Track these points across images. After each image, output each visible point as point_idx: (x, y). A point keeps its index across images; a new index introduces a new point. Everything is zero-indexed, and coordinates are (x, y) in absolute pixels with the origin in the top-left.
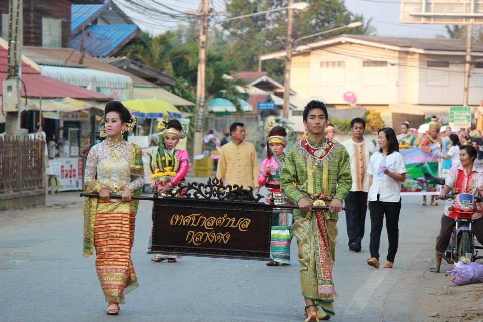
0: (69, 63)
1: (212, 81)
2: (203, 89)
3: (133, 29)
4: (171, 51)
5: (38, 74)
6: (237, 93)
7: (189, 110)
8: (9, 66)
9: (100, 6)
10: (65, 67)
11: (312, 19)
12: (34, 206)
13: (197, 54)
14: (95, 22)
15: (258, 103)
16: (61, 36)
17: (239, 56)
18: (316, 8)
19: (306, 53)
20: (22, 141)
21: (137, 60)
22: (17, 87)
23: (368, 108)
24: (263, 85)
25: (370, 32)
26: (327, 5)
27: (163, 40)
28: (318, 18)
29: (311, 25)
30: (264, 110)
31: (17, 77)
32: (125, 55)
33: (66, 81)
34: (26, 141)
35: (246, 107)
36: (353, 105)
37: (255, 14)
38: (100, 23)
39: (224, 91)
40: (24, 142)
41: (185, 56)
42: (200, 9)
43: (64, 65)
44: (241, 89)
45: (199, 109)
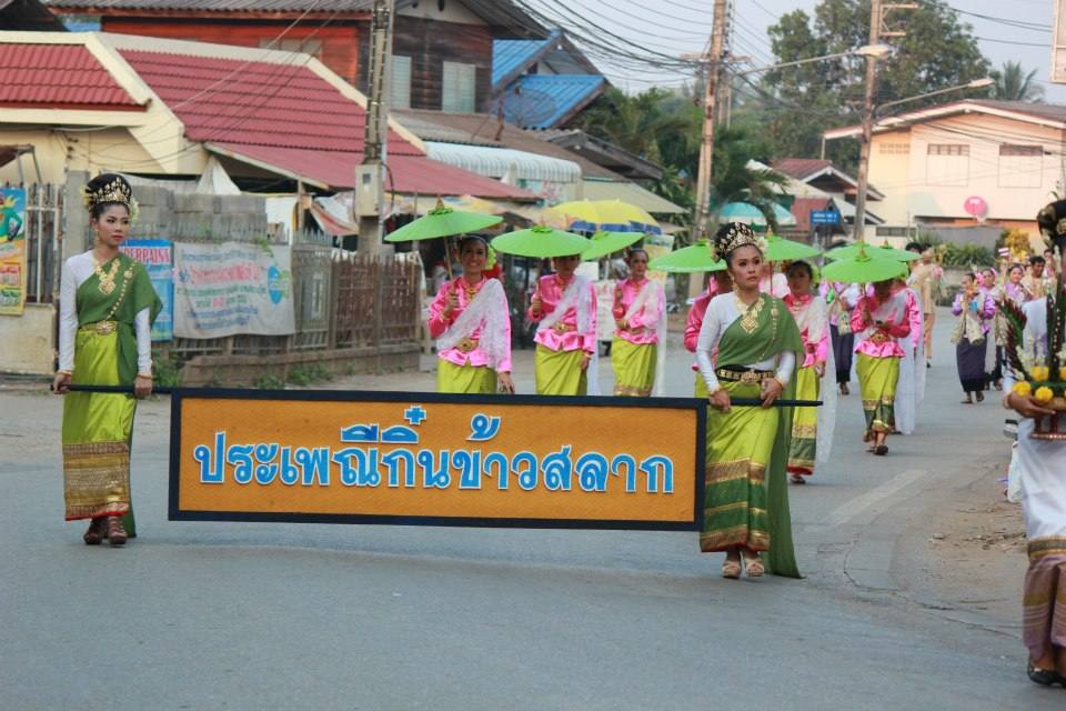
0: (478, 139)
1: (725, 174)
2: (708, 185)
3: (597, 82)
4: (659, 120)
5: (422, 155)
6: (768, 194)
7: (684, 222)
8: (367, 143)
9: (543, 43)
10: (471, 144)
11: (920, 72)
12: (401, 370)
13: (701, 126)
14: (533, 70)
15: (812, 213)
16: (473, 92)
17: (793, 130)
18: (927, 50)
19: (905, 129)
20: (384, 264)
21: (601, 135)
22: (379, 176)
23: (1007, 225)
24: (824, 183)
25: (1032, 94)
26: (946, 47)
27: (646, 103)
28: (930, 69)
29: (919, 80)
30: (821, 224)
31: (378, 161)
32: (580, 126)
33: (469, 169)
34: (390, 263)
35: (785, 217)
36: (981, 220)
37: (822, 59)
38: (542, 71)
39: (747, 190)
40: (387, 266)
41: (681, 130)
42: (707, 51)
43: (469, 140)
44: (776, 188)
45: (699, 219)
